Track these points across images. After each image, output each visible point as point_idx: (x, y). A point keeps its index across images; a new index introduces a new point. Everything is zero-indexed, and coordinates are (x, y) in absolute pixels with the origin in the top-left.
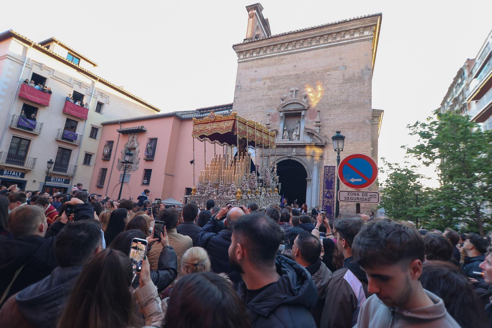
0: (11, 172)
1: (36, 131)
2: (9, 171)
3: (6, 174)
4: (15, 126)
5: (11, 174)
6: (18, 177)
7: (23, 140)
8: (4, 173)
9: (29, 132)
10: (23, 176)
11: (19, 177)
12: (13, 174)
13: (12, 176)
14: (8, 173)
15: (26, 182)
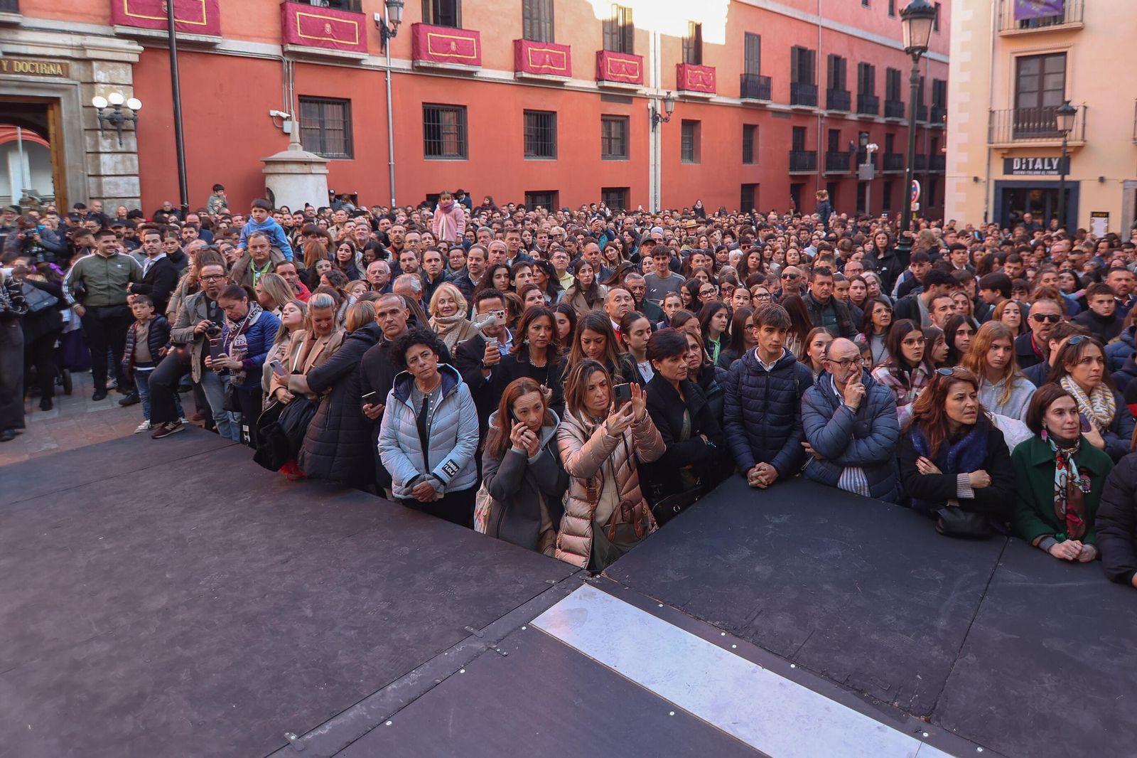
0: (1031, 160)
1: (1072, 20)
2: (1024, 161)
3: (1020, 169)
4: (1012, 26)
5: (1030, 167)
6: (1051, 172)
7: (1048, 60)
8: (1015, 168)
9: (1052, 27)
10: (1064, 168)
11: (1054, 172)
12: (1036, 167)
13: (1035, 172)
14: (1024, 167)
15: (1077, 184)
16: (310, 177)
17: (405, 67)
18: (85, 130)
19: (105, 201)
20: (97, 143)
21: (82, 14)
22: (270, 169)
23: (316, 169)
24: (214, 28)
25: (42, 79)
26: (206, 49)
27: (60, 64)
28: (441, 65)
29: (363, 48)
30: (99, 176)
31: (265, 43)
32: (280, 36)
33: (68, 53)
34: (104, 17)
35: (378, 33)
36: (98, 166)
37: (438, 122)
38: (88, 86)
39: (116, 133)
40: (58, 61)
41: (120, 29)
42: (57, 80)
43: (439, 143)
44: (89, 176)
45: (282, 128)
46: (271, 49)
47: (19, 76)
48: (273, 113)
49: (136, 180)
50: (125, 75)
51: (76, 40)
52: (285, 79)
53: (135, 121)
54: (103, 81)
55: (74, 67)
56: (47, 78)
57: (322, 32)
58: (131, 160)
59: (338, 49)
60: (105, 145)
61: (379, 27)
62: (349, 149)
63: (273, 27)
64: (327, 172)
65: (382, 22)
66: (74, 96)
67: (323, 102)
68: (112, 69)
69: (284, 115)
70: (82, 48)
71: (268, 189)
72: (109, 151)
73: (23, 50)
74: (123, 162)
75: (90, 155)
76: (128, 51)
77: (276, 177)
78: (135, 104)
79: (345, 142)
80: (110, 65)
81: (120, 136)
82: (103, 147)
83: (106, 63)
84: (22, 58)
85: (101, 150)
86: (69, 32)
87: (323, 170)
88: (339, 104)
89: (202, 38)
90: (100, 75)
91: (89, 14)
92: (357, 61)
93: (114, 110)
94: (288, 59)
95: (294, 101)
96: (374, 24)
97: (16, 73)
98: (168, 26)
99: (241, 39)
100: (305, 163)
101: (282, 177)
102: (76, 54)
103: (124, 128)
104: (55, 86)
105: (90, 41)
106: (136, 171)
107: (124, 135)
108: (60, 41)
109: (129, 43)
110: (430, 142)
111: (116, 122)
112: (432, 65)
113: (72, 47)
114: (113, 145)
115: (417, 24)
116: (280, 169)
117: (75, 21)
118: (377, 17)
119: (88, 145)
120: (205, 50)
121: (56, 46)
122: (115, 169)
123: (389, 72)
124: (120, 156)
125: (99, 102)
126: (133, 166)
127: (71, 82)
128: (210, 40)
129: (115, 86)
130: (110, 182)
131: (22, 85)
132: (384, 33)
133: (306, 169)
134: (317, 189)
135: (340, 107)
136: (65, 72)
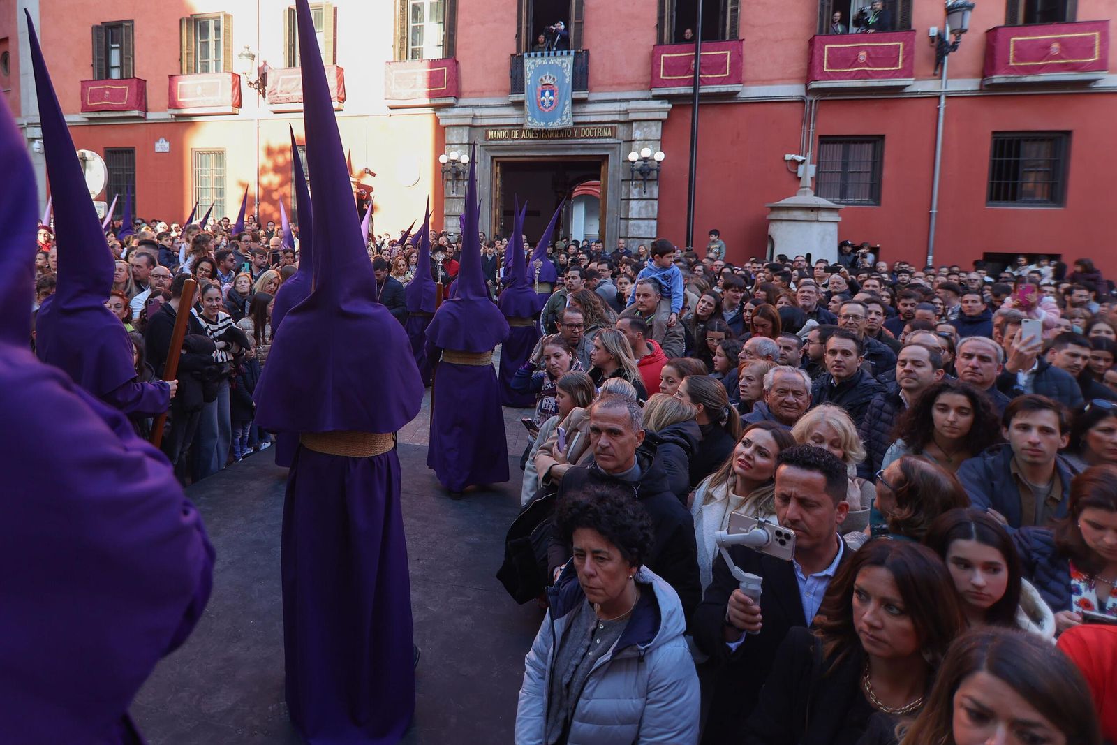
16: (816, 225)
17: (969, 89)
18: (622, 180)
19: (629, 240)
20: (629, 192)
21: (631, 84)
22: (773, 216)
23: (824, 216)
24: (737, 77)
25: (597, 141)
26: (726, 100)
27: (611, 127)
28: (1029, 79)
29: (908, 72)
30: (627, 219)
31: (788, 84)
32: (805, 75)
33: (616, 118)
34: (646, 84)
35: (933, 51)
36: (627, 211)
37: (1018, 155)
38: (628, 143)
39: (642, 182)
40: (610, 125)
41: (656, 92)
42: (608, 140)
43: (1015, 186)
44: (621, 219)
45: (797, 173)
46: (794, 90)
47: (584, 140)
48: (788, 157)
49: (654, 223)
50: (655, 131)
51: (624, 106)
52: (806, 120)
53: (658, 171)
54: (638, 139)
55: (621, 128)
56: (601, 140)
57: (855, 62)
58: (653, 205)
59: (872, 78)
60: (635, 193)
61: (935, 44)
62: (875, 194)
63: (798, 66)
64: (839, 219)
65: (941, 37)
66: (618, 153)
67: (849, 142)
68: (646, 127)
69: (799, 158)
70: (626, 112)
71: (770, 236)
72: (637, 198)
73: (587, 119)
74: (646, 207)
75: (624, 201)
76: (660, 110)
77: (778, 224)
78: (660, 156)
79: (872, 186)
80: (645, 124)
81: (645, 184)
82: (634, 195)
83: (642, 123)
84: (586, 126)
85: (631, 197)
86: (619, 101)
87: (835, 217)
88: (869, 142)
89: (724, 88)
90: (637, 134)
91: (635, 83)
92: (900, 89)
93: (642, 162)
94: (812, 98)
95: (813, 142)
96: (927, 41)
97: (582, 138)
98: (694, 83)
99: (763, 85)
100: (812, 209)
101: (785, 224)
102: (622, 118)
103: (650, 178)
104: (606, 146)
105: (633, 105)
106: (655, 215)
107: (648, 184)
108: (612, 109)
109: (661, 103)
110: (999, 185)
111: (644, 173)
112: (1013, 80)
113: (620, 113)
114: (640, 193)
115: (995, 29)
116: (783, 215)
117: (624, 91)
118: (934, 31)
119: (623, 194)
120: (728, 100)
121: (609, 113)
122: (640, 214)
123: (943, 98)
124: (644, 202)
125: (633, 156)
126: (653, 211)
127: (617, 142)
128: (730, 90)
129: (647, 142)
130: (635, 224)
131: (586, 147)
132: (941, 48)
133: (812, 215)
134: (823, 239)
135: (871, 145)
136: (613, 134)
